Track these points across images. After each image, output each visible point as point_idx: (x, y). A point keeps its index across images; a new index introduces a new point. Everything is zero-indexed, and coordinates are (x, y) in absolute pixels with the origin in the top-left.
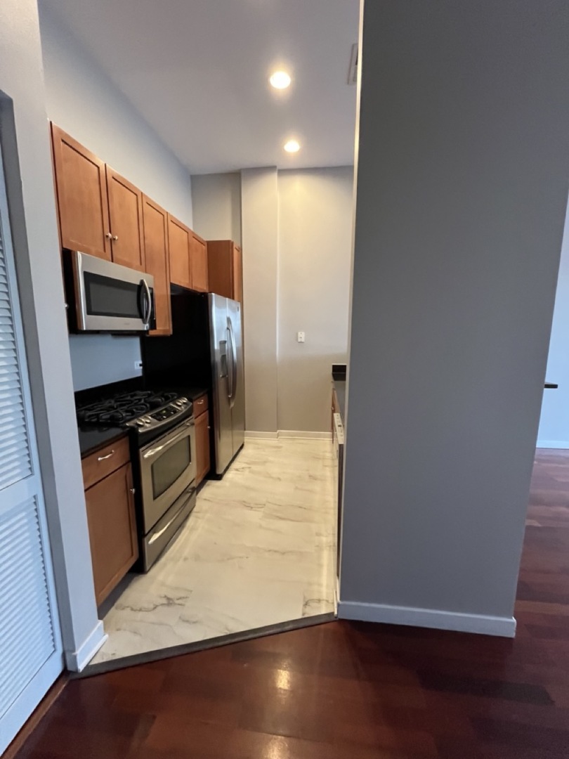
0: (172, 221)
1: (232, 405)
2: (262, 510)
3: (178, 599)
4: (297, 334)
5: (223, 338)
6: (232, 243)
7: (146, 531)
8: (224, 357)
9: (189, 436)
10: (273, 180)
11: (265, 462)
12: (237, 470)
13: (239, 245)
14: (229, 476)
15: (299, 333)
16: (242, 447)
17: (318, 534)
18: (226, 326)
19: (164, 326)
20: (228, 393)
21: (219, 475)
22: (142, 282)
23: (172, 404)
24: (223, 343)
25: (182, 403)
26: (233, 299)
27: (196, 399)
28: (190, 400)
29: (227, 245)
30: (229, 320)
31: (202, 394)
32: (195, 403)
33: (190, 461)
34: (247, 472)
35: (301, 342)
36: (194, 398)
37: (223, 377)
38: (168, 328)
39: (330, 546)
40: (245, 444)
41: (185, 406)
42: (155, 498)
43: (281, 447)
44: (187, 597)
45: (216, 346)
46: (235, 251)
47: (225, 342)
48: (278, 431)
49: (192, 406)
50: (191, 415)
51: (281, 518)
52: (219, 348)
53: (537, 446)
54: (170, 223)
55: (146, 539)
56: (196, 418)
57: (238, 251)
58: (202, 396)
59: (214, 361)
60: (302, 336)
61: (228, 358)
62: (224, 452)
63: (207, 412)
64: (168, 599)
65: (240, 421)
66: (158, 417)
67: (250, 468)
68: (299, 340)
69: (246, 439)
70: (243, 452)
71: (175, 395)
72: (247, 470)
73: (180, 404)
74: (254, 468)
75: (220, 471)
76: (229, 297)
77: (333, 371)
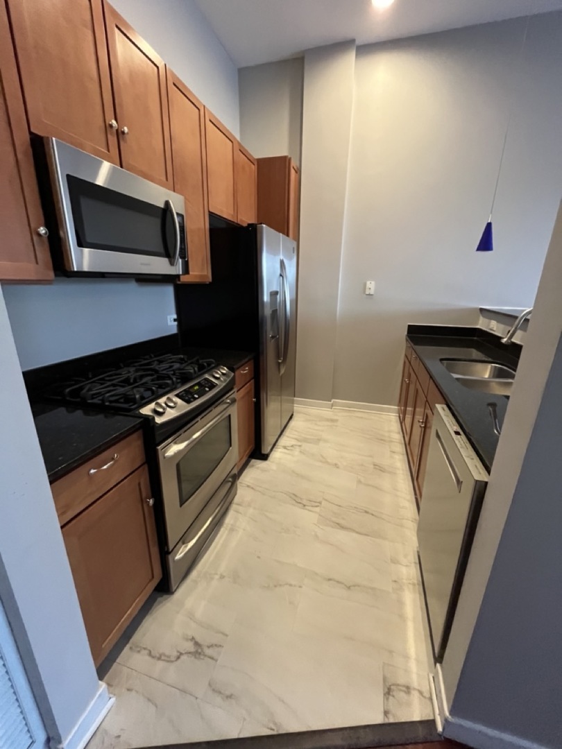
0: (210, 121)
1: (282, 371)
2: (317, 509)
3: (209, 647)
4: (365, 284)
5: (275, 289)
6: (290, 159)
7: (171, 547)
8: (275, 312)
9: (230, 416)
11: (319, 440)
12: (285, 447)
13: (298, 165)
14: (277, 455)
15: (368, 283)
16: (291, 418)
17: (395, 561)
18: (279, 272)
19: (200, 270)
20: (278, 357)
21: (264, 455)
22: (167, 203)
23: (207, 376)
24: (274, 294)
25: (220, 376)
26: (288, 235)
27: (238, 368)
28: (232, 369)
29: (283, 162)
30: (282, 263)
31: (246, 360)
32: (237, 373)
33: (231, 446)
34: (297, 452)
35: (369, 295)
36: (235, 367)
37: (273, 337)
38: (206, 273)
39: (414, 584)
40: (294, 414)
41: (224, 377)
42: (182, 503)
43: (337, 421)
44: (220, 646)
45: (266, 298)
46: (293, 172)
47: (276, 293)
48: (333, 400)
49: (234, 377)
50: (232, 389)
51: (343, 527)
52: (269, 300)
54: (209, 124)
55: (170, 557)
56: (238, 391)
57: (296, 172)
58: (246, 363)
59: (263, 316)
60: (371, 286)
61: (280, 313)
62: (271, 422)
63: (253, 381)
64: (197, 644)
65: (290, 387)
66: (187, 397)
67: (300, 446)
68: (367, 293)
69: (297, 407)
70: (292, 423)
71: (212, 363)
72: (298, 449)
73: (218, 376)
74: (306, 446)
75: (265, 450)
76: (283, 233)
77: (408, 332)
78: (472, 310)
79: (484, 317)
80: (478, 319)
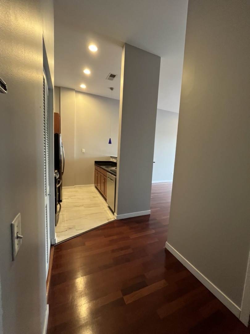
2: (83, 206)
4: (82, 150)
6: (59, 114)
10: (74, 94)
15: (83, 150)
17: (104, 208)
21: (61, 200)
29: (57, 115)
34: (70, 199)
35: (83, 153)
46: (59, 117)
48: (75, 186)
51: (90, 207)
53: (152, 183)
60: (84, 150)
64: (69, 228)
74: (71, 197)
77: (95, 163)
78: (109, 157)
79: (112, 158)
80: (110, 159)
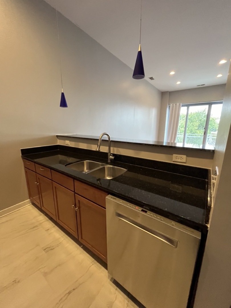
77: (22, 154)
79: (59, 139)
80: (57, 141)
